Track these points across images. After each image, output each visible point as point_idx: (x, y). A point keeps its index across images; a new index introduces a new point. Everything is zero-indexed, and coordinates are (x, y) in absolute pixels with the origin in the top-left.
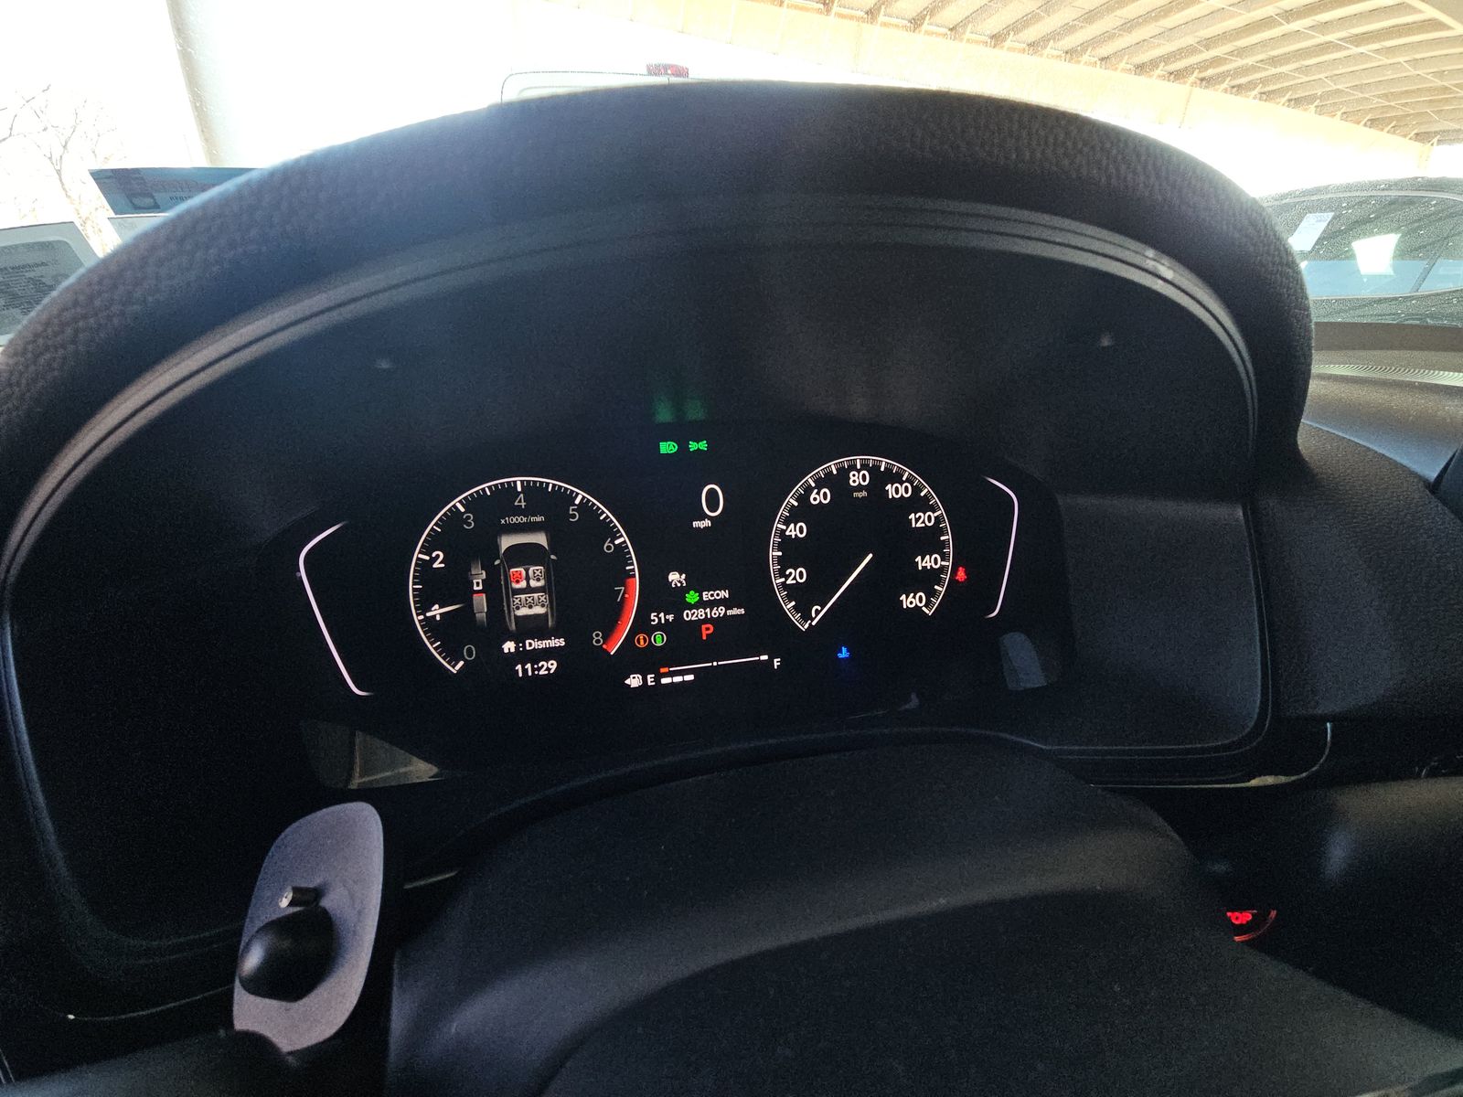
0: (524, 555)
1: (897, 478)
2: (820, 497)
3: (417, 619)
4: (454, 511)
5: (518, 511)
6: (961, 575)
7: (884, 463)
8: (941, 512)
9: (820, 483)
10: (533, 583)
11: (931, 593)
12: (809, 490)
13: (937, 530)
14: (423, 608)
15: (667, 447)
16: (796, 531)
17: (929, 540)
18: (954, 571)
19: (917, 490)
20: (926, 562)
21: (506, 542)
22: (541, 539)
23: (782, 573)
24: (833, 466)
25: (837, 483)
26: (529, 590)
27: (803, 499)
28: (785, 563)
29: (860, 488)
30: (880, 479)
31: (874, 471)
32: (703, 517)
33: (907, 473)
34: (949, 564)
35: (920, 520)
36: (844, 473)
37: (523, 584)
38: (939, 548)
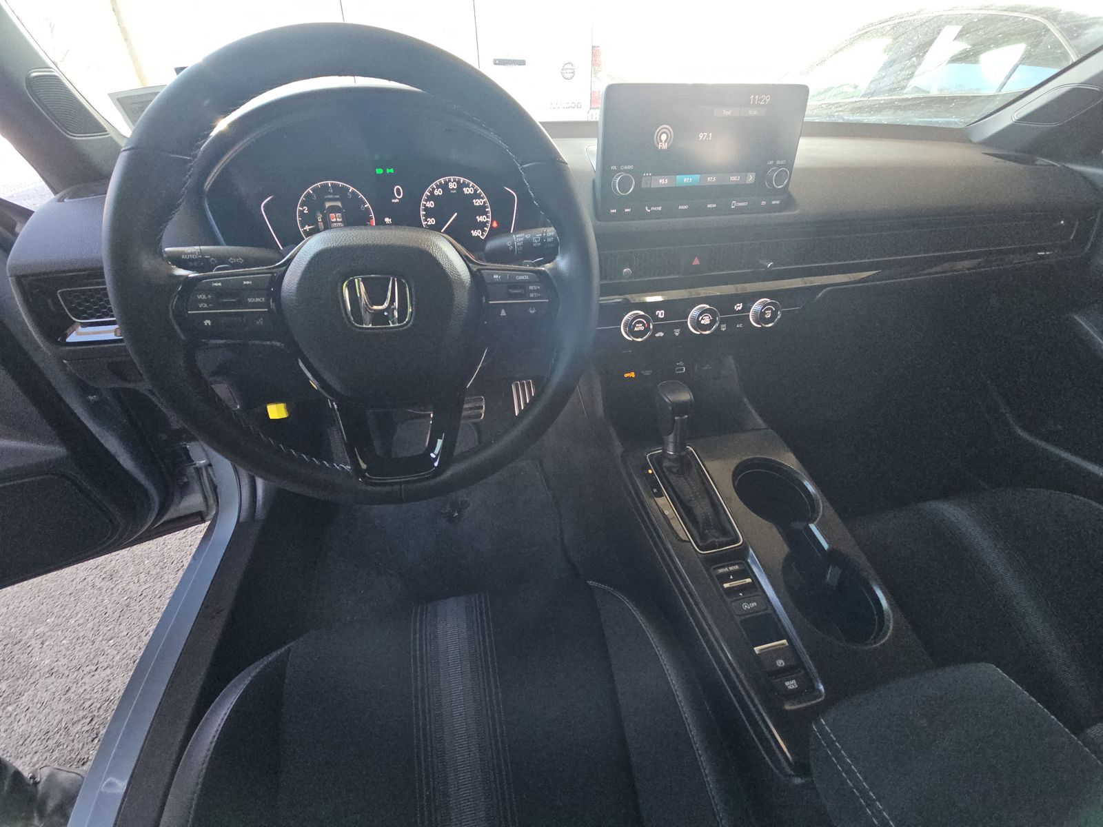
0: (334, 209)
1: (468, 186)
2: (438, 192)
3: (301, 230)
4: (309, 193)
5: (330, 194)
6: (495, 225)
7: (462, 180)
8: (486, 199)
9: (438, 187)
10: (338, 220)
11: (483, 231)
12: (433, 189)
13: (484, 207)
14: (303, 227)
15: (379, 171)
16: (430, 204)
17: (481, 210)
18: (492, 221)
19: (476, 191)
20: (481, 219)
21: (328, 205)
22: (339, 204)
23: (426, 220)
24: (442, 180)
25: (444, 187)
26: (336, 222)
27: (432, 193)
28: (427, 216)
29: (453, 189)
30: (461, 186)
31: (458, 182)
32: (395, 198)
33: (472, 184)
34: (490, 220)
35: (477, 202)
36: (447, 183)
37: (335, 220)
38: (485, 213)
